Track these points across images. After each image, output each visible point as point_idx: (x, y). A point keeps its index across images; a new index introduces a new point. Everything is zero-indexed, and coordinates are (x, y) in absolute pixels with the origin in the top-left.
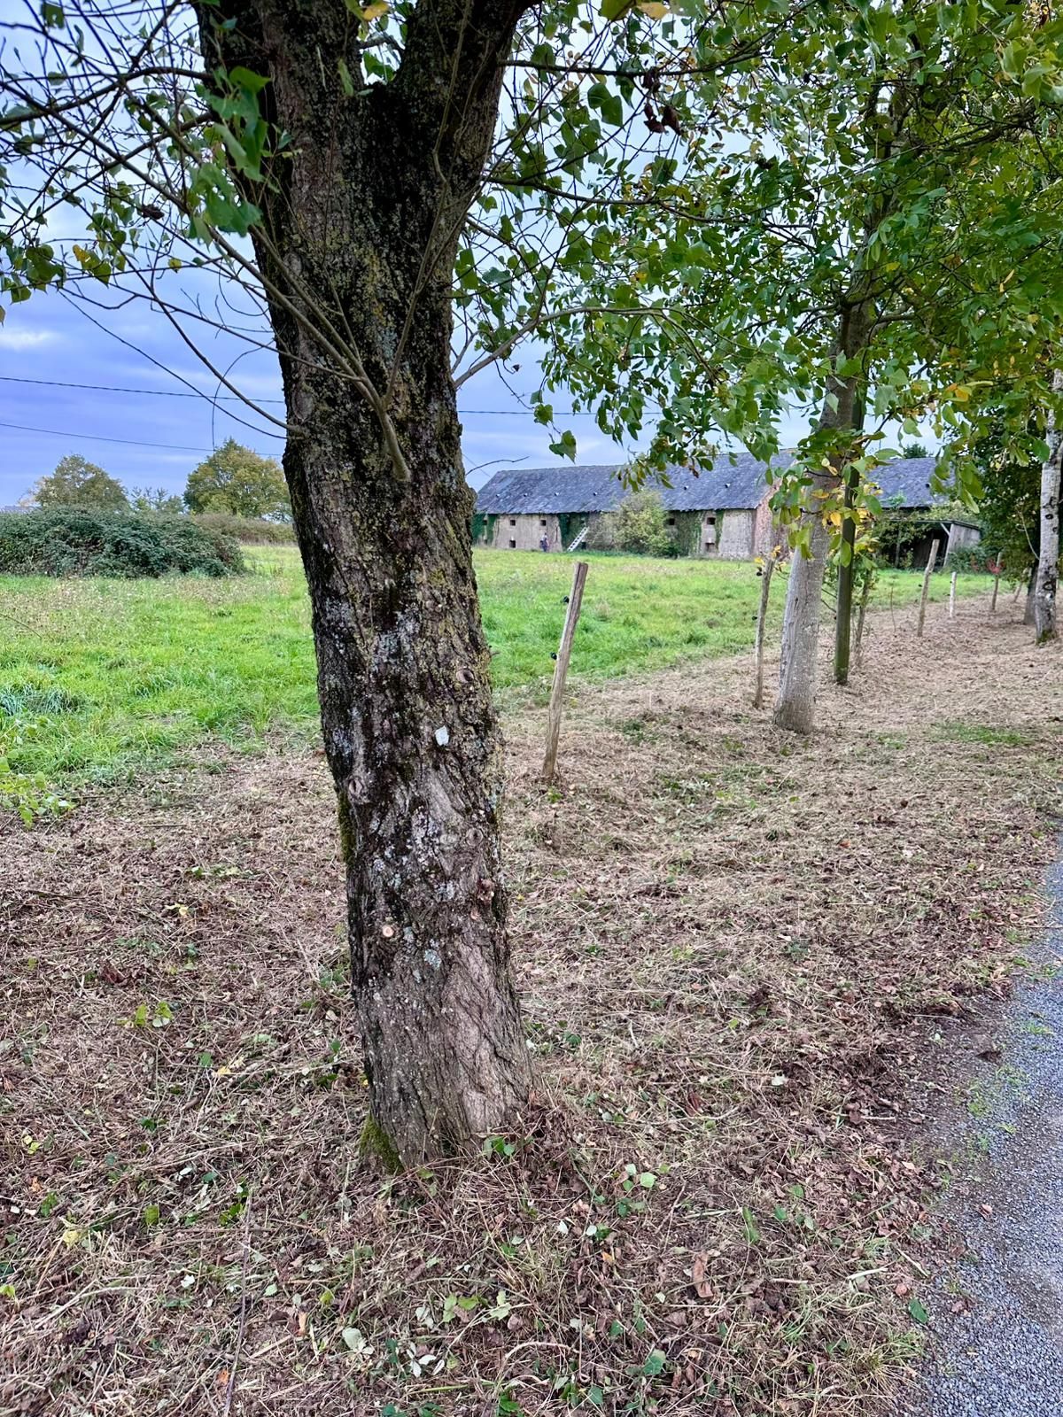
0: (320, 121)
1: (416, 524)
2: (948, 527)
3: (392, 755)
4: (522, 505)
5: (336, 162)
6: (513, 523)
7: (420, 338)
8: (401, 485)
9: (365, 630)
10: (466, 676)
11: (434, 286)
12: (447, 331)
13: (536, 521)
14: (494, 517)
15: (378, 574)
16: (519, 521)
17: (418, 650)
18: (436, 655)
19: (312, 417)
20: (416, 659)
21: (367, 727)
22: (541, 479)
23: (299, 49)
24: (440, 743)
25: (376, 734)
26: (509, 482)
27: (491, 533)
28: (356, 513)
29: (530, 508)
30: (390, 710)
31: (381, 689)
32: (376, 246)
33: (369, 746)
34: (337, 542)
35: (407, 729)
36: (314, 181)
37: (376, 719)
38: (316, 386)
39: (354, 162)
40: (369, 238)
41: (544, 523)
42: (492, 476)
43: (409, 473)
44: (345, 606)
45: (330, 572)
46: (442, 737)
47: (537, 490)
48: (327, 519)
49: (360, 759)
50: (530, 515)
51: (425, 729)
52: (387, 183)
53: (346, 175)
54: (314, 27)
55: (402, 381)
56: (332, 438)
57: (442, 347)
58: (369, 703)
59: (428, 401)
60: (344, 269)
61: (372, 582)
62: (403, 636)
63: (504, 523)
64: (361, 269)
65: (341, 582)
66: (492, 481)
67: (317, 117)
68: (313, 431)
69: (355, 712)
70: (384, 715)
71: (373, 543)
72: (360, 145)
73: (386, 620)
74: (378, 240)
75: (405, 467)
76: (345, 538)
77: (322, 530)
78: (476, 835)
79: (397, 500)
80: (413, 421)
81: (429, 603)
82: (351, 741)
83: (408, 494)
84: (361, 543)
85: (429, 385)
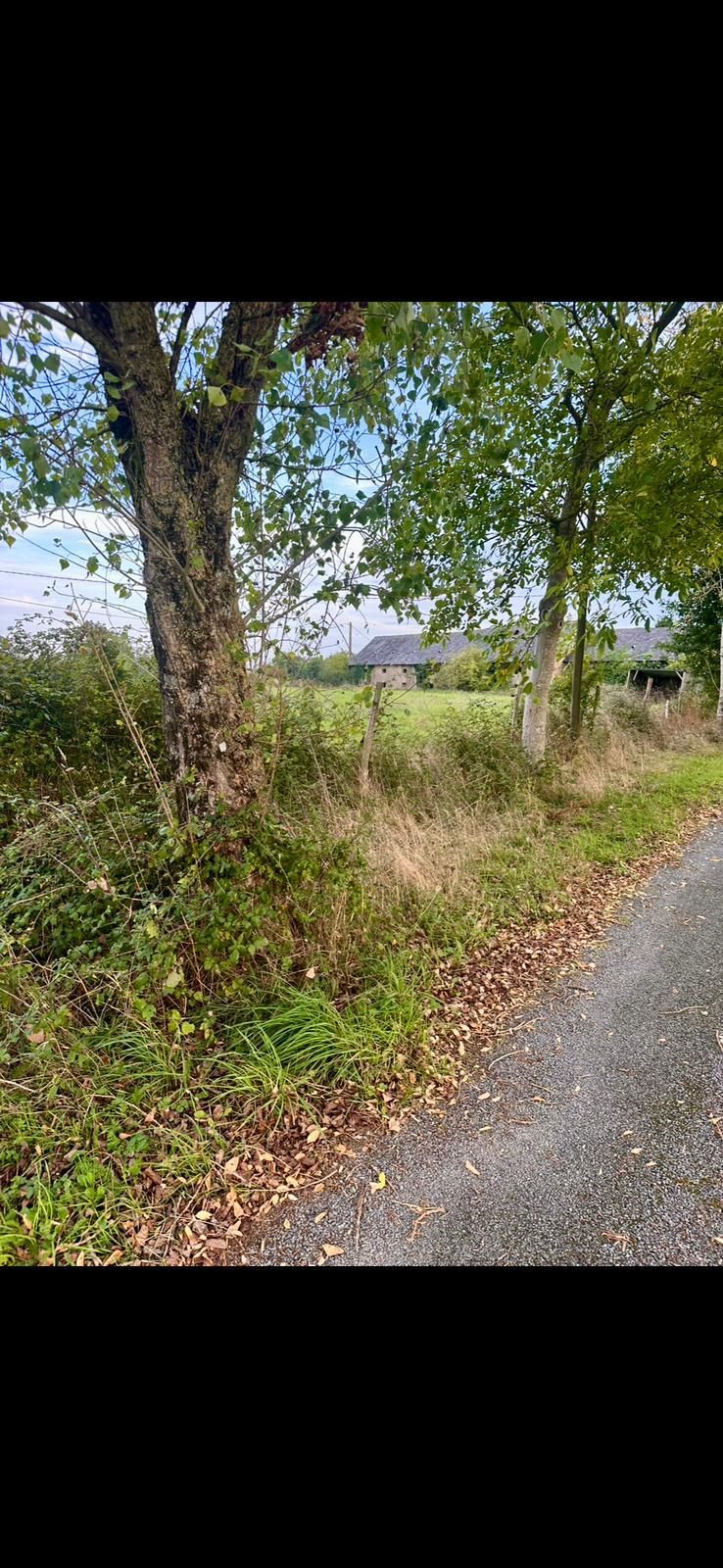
0: (156, 432)
1: (208, 634)
2: (682, 674)
3: (198, 757)
4: (391, 659)
5: (165, 452)
6: (384, 671)
7: (209, 539)
8: (199, 614)
9: (183, 691)
10: (236, 716)
11: (217, 513)
12: (227, 536)
13: (400, 670)
14: (372, 667)
15: (189, 661)
16: (388, 669)
17: (210, 701)
18: (219, 703)
19: (154, 579)
20: (209, 706)
21: (186, 742)
22: (404, 641)
23: (143, 398)
24: (222, 750)
25: (190, 746)
26: (383, 643)
27: (369, 677)
28: (177, 629)
29: (396, 662)
30: (196, 733)
31: (192, 722)
32: (186, 493)
33: (186, 753)
34: (168, 645)
35: (206, 741)
36: (154, 462)
37: (190, 738)
38: (156, 563)
39: (174, 452)
40: (182, 490)
41: (405, 671)
42: (371, 639)
43: (203, 608)
44: (173, 678)
45: (165, 660)
46: (223, 747)
47: (401, 649)
48: (163, 632)
49: (182, 761)
50: (397, 665)
51: (214, 743)
52: (191, 461)
53: (170, 459)
54: (150, 388)
55: (199, 562)
56: (164, 590)
57: (224, 541)
58: (186, 730)
59: (215, 570)
60: (170, 505)
61: (186, 665)
62: (201, 693)
63: (378, 671)
64: (178, 505)
65: (170, 665)
66: (371, 643)
67: (154, 430)
68: (155, 587)
69: (179, 735)
70: (194, 736)
71: (186, 644)
72: (177, 443)
73: (193, 685)
74: (187, 490)
75: (201, 604)
76: (172, 642)
77: (161, 638)
78: (242, 801)
79: (198, 621)
80: (206, 581)
81: (215, 676)
82: (178, 751)
83: (204, 618)
84: (180, 645)
85: (216, 563)
